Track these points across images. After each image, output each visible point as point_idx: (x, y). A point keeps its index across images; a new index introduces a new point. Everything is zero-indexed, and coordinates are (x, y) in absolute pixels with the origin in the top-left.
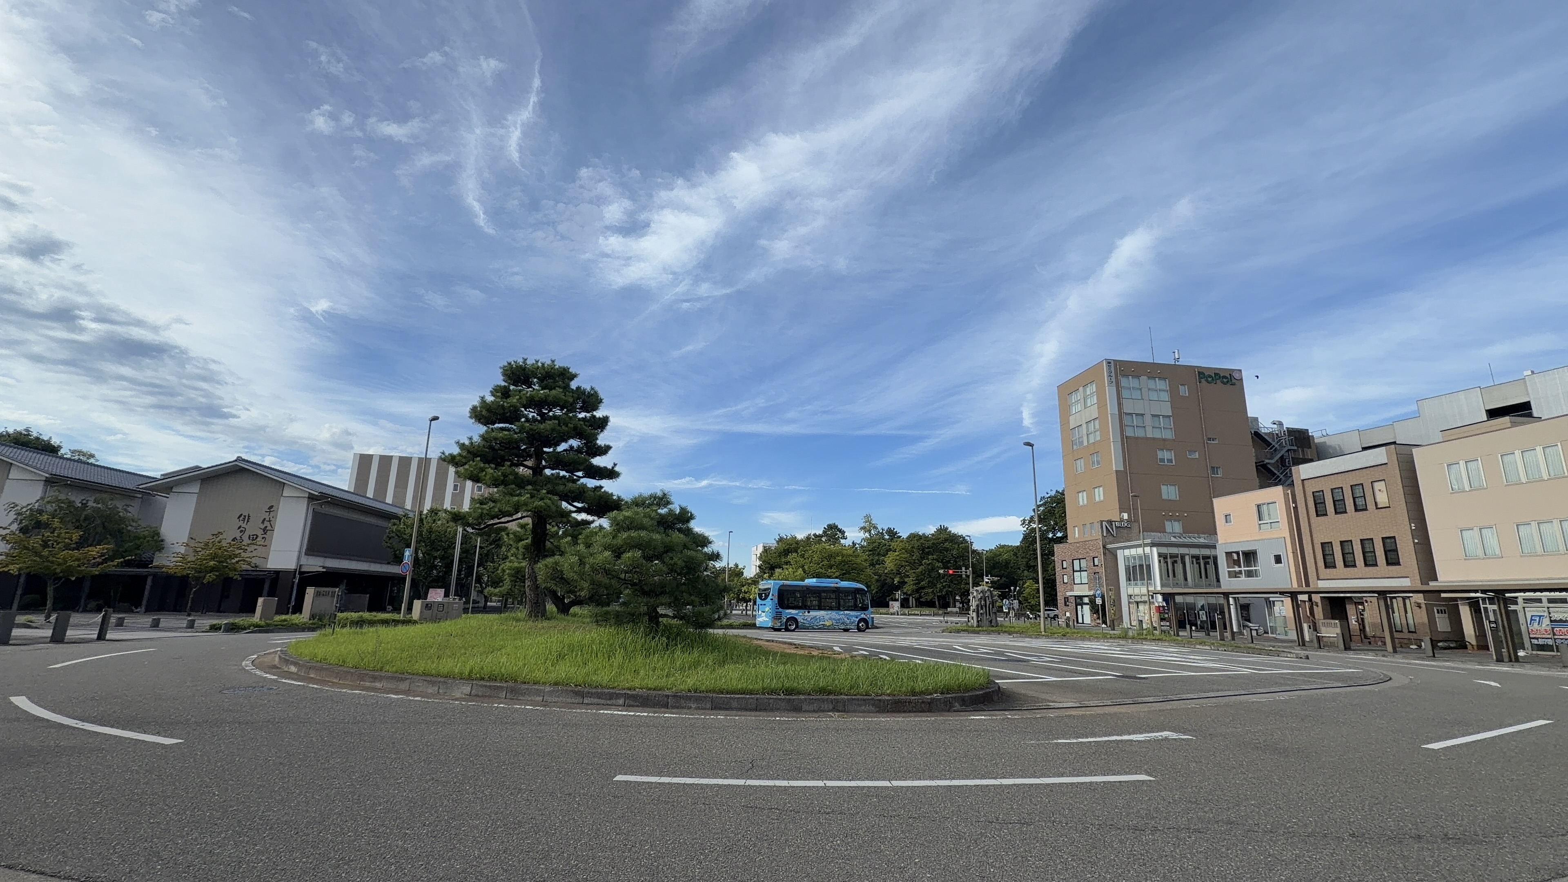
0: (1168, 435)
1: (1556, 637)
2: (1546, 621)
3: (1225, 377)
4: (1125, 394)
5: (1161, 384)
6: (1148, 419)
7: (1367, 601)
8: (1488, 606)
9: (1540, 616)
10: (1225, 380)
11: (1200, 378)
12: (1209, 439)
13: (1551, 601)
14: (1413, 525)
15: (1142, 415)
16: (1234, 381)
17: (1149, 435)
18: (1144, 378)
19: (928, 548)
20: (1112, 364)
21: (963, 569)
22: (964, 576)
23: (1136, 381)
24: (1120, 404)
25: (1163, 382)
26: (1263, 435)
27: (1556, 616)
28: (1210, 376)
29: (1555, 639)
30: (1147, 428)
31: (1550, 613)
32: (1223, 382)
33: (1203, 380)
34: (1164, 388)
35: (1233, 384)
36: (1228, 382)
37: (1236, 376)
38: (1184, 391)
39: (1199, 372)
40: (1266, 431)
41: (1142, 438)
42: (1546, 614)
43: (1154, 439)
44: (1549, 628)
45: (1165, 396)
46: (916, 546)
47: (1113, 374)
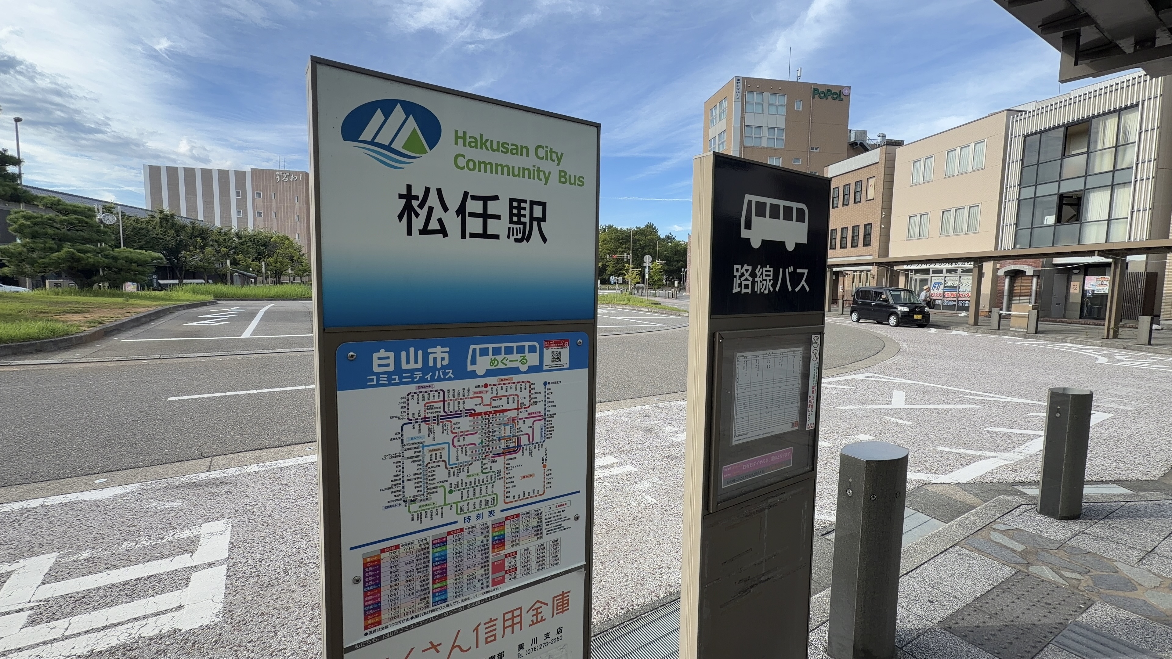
0: (781, 145)
1: (944, 299)
2: (942, 287)
3: (835, 93)
4: (749, 108)
5: (782, 100)
6: (765, 130)
7: (847, 274)
8: (913, 276)
9: (939, 283)
10: (835, 96)
11: (814, 94)
12: (813, 149)
13: (948, 271)
14: (884, 213)
15: (760, 127)
16: (842, 97)
17: (764, 144)
18: (766, 94)
19: (622, 239)
20: (741, 81)
21: (625, 254)
22: (625, 260)
23: (759, 96)
24: (743, 118)
25: (782, 98)
26: (867, 146)
27: (948, 283)
28: (823, 92)
29: (943, 300)
30: (763, 138)
31: (945, 281)
32: (834, 99)
33: (816, 96)
34: (782, 103)
35: (842, 100)
36: (837, 98)
37: (845, 92)
38: (799, 106)
39: (814, 89)
40: (870, 142)
41: (757, 148)
42: (943, 282)
43: (767, 148)
44: (942, 292)
45: (783, 111)
46: (613, 237)
47: (740, 91)
